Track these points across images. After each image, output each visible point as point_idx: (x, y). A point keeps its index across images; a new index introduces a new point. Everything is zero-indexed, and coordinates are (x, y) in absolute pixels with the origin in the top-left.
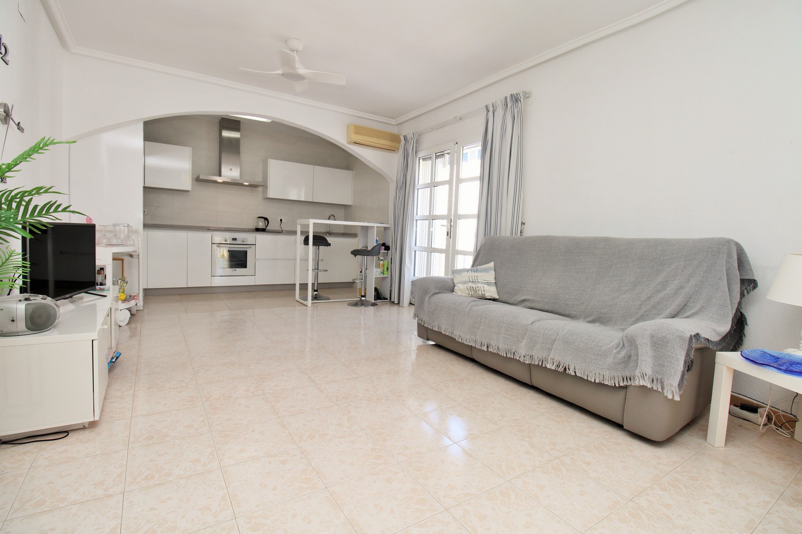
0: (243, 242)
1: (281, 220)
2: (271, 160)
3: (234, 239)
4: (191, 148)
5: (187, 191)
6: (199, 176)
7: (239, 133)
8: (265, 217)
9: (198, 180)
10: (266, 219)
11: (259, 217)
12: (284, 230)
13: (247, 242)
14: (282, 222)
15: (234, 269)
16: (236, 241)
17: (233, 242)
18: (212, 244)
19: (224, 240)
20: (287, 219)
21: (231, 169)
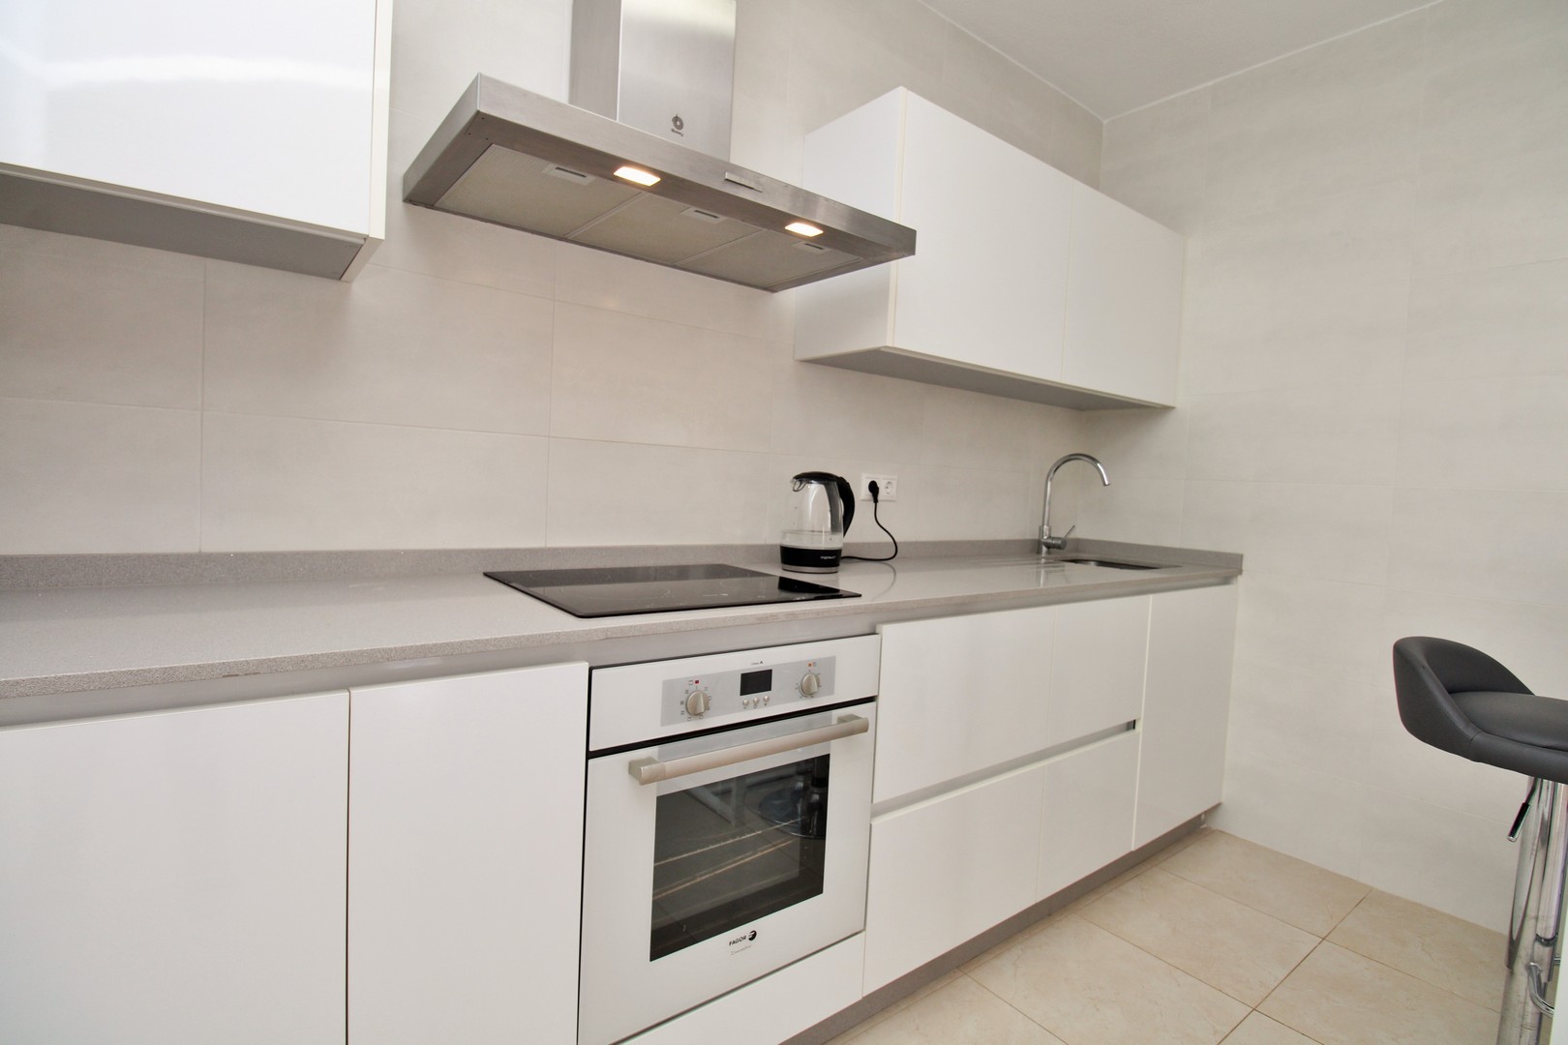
0: (808, 693)
1: (873, 487)
3: (756, 682)
8: (837, 475)
10: (840, 490)
11: (805, 478)
12: (900, 543)
13: (831, 692)
14: (880, 497)
15: (745, 930)
16: (764, 695)
17: (746, 706)
18: (591, 755)
19: (683, 708)
20: (895, 483)
21: (676, 119)
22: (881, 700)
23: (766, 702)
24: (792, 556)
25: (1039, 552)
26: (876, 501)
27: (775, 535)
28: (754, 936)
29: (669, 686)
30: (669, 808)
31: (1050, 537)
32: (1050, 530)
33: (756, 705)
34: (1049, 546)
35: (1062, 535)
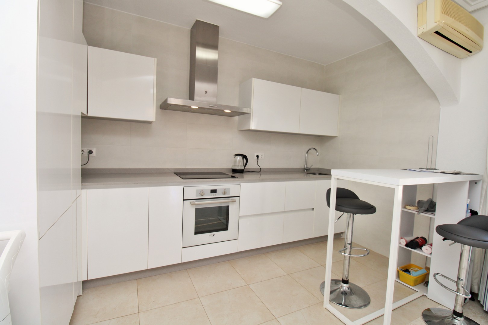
0: (225, 194)
1: (258, 156)
2: (255, 79)
3: (214, 191)
4: (156, 59)
5: (150, 123)
6: (166, 100)
7: (217, 51)
8: (244, 154)
9: (164, 106)
10: (244, 157)
11: (237, 155)
12: (262, 168)
13: (229, 194)
14: (259, 158)
15: (212, 233)
16: (215, 193)
17: (212, 195)
18: (184, 200)
19: (200, 194)
20: (263, 155)
21: (206, 91)
22: (240, 197)
23: (215, 195)
24: (234, 171)
25: (304, 171)
26: (258, 159)
27: (230, 166)
28: (214, 235)
29: (197, 191)
30: (197, 210)
31: (307, 167)
32: (307, 166)
33: (213, 195)
34: (306, 170)
35: (309, 167)
